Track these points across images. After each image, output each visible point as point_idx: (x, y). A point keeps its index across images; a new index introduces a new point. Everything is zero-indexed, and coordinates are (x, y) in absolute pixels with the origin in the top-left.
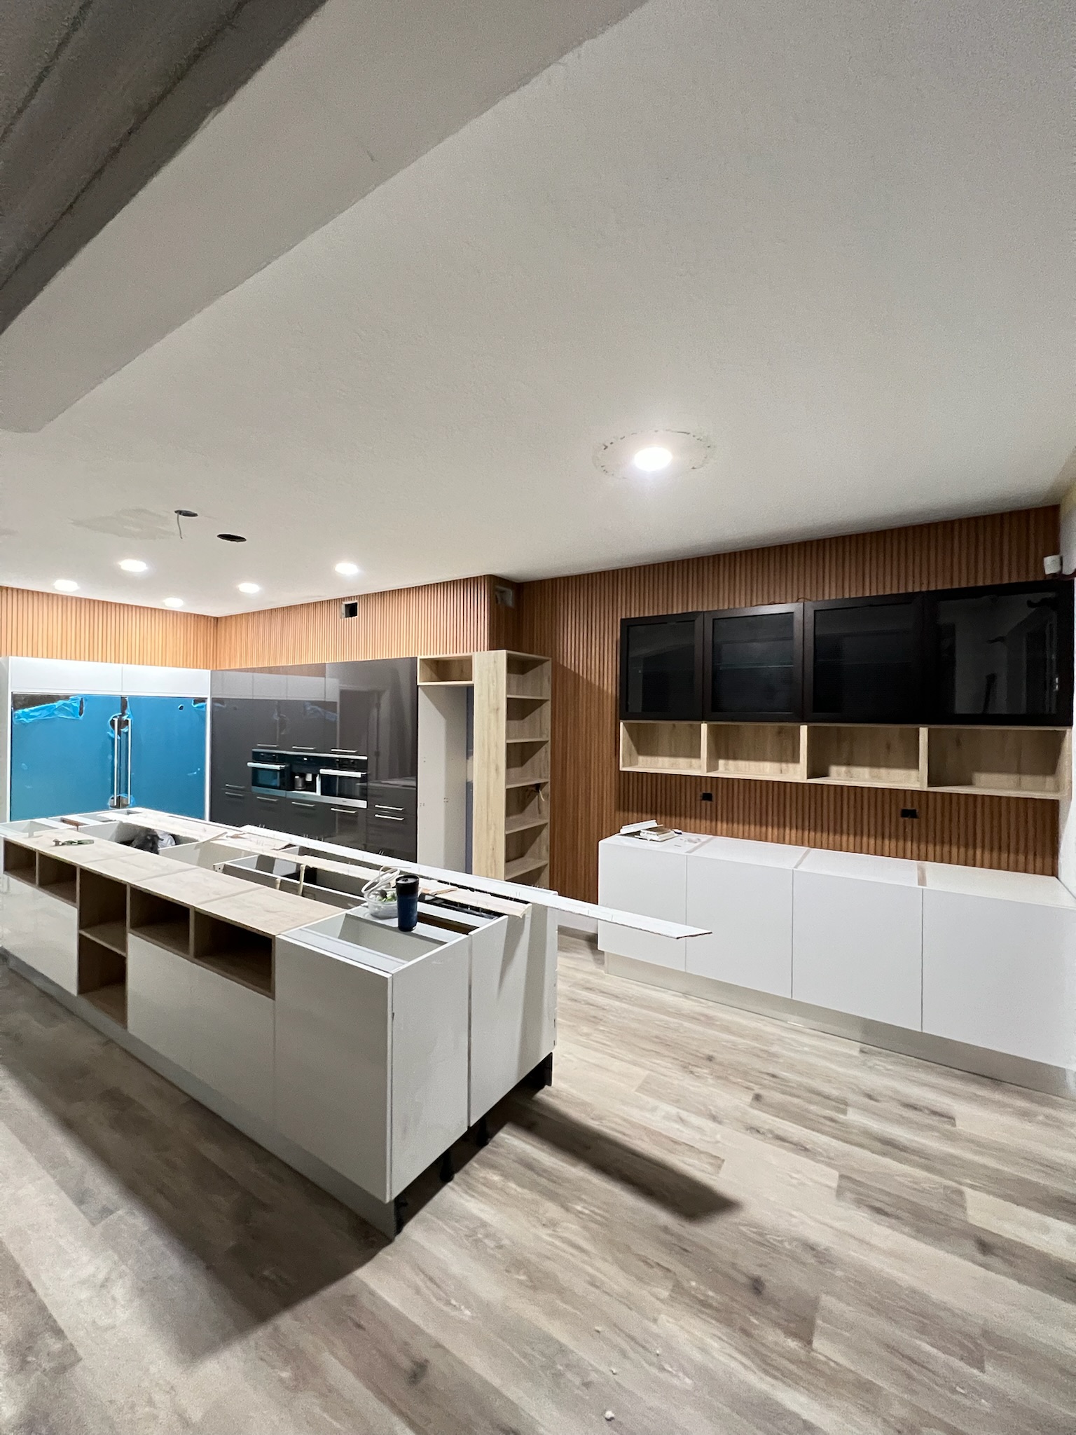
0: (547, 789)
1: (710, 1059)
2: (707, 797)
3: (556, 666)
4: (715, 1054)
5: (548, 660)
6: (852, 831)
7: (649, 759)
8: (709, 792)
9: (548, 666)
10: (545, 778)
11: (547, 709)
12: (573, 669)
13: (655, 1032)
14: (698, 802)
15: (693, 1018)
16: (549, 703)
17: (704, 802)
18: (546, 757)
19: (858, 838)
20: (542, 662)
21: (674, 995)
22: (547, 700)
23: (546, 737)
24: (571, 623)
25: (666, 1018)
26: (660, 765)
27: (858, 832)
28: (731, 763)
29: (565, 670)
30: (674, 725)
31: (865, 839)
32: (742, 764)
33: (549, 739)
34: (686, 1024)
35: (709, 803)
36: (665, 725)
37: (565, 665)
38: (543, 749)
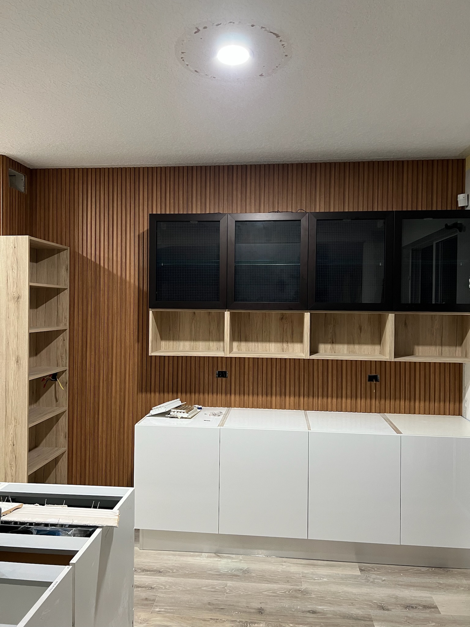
0: (65, 377)
1: (261, 611)
2: (222, 374)
3: (74, 256)
4: (263, 606)
5: (65, 250)
6: (335, 395)
7: (172, 344)
8: (224, 370)
9: (65, 256)
10: (63, 366)
11: (65, 297)
12: (93, 259)
13: (206, 599)
14: (215, 379)
15: (233, 575)
16: (67, 292)
17: (220, 379)
18: (64, 345)
19: (339, 400)
20: (59, 251)
21: (208, 557)
22: (65, 289)
23: (64, 325)
24: (91, 214)
25: (210, 581)
26: (181, 348)
27: (339, 396)
28: (243, 344)
29: (85, 261)
30: (194, 313)
31: (344, 400)
32: (252, 345)
33: (67, 327)
34: (230, 583)
35: (224, 379)
36: (186, 313)
37: (85, 255)
38: (61, 337)
